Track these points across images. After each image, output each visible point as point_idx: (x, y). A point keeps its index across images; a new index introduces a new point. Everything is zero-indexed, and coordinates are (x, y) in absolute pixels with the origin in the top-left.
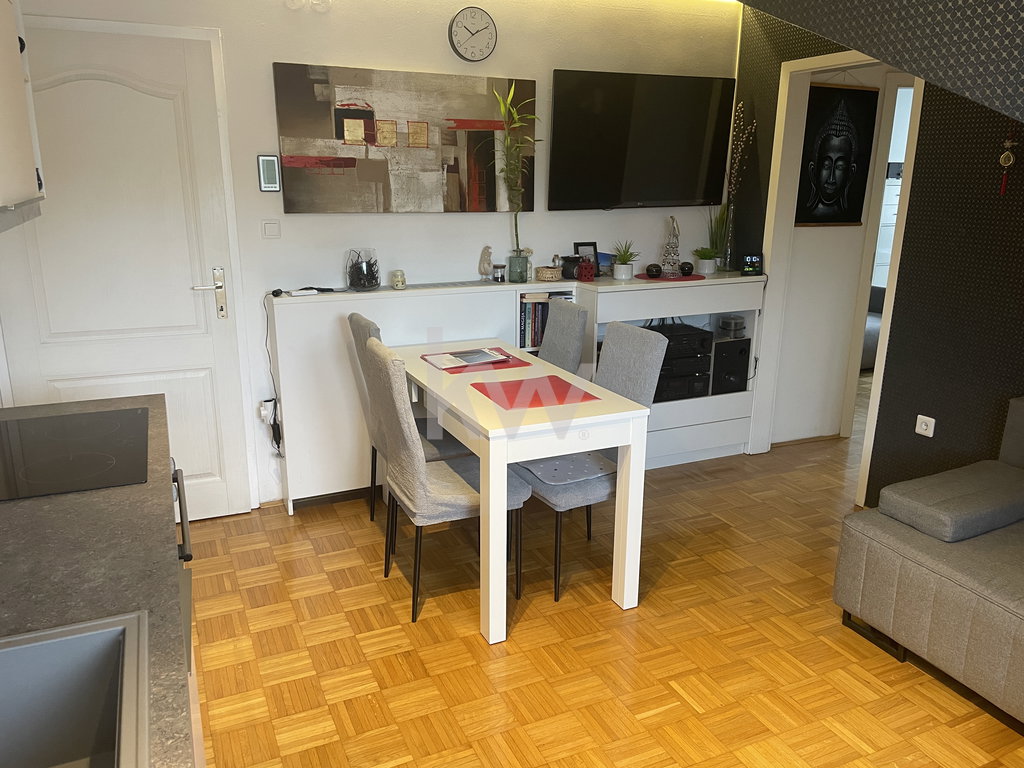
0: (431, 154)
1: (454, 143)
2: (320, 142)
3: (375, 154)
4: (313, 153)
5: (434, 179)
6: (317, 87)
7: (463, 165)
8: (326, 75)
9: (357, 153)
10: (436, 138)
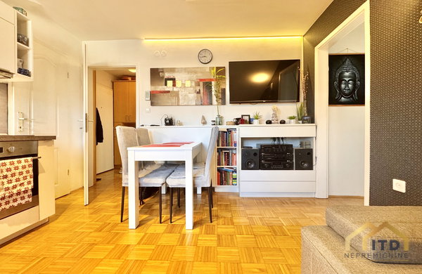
0: (192, 89)
1: (199, 85)
2: (160, 87)
3: (175, 89)
4: (159, 90)
5: (193, 96)
6: (161, 73)
7: (202, 91)
8: (163, 70)
9: (171, 89)
10: (193, 84)
